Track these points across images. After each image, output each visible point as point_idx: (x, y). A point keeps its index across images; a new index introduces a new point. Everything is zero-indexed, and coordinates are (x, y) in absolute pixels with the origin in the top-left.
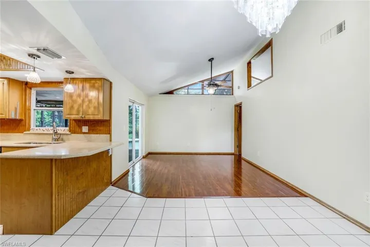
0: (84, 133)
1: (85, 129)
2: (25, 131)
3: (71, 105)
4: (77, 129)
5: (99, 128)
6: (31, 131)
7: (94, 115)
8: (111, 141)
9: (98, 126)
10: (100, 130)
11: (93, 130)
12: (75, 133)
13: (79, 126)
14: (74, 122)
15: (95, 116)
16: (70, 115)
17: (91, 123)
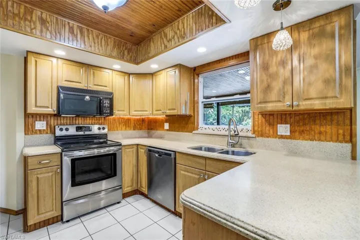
0: (282, 137)
1: (284, 129)
2: (194, 130)
3: (265, 84)
4: (267, 129)
5: (317, 128)
6: (199, 131)
7: (326, 98)
8: (354, 158)
9: (315, 124)
10: (320, 133)
11: (302, 132)
12: (262, 136)
13: (270, 124)
14: (260, 116)
15: (328, 101)
16: (266, 102)
17: (297, 118)
